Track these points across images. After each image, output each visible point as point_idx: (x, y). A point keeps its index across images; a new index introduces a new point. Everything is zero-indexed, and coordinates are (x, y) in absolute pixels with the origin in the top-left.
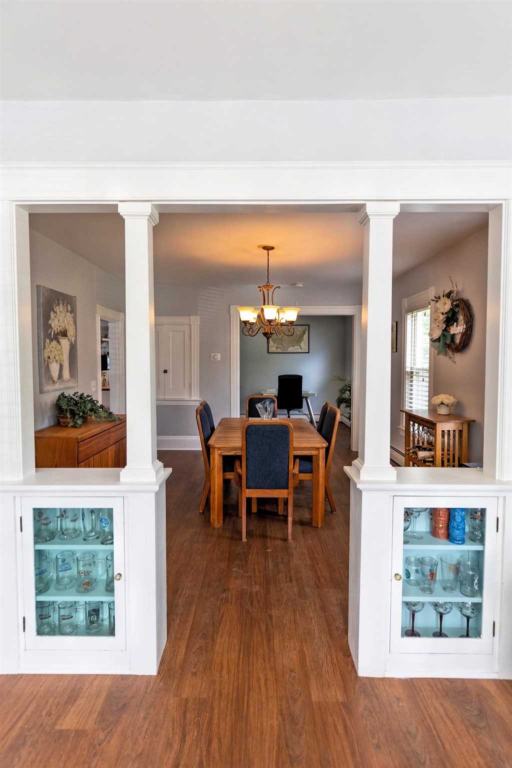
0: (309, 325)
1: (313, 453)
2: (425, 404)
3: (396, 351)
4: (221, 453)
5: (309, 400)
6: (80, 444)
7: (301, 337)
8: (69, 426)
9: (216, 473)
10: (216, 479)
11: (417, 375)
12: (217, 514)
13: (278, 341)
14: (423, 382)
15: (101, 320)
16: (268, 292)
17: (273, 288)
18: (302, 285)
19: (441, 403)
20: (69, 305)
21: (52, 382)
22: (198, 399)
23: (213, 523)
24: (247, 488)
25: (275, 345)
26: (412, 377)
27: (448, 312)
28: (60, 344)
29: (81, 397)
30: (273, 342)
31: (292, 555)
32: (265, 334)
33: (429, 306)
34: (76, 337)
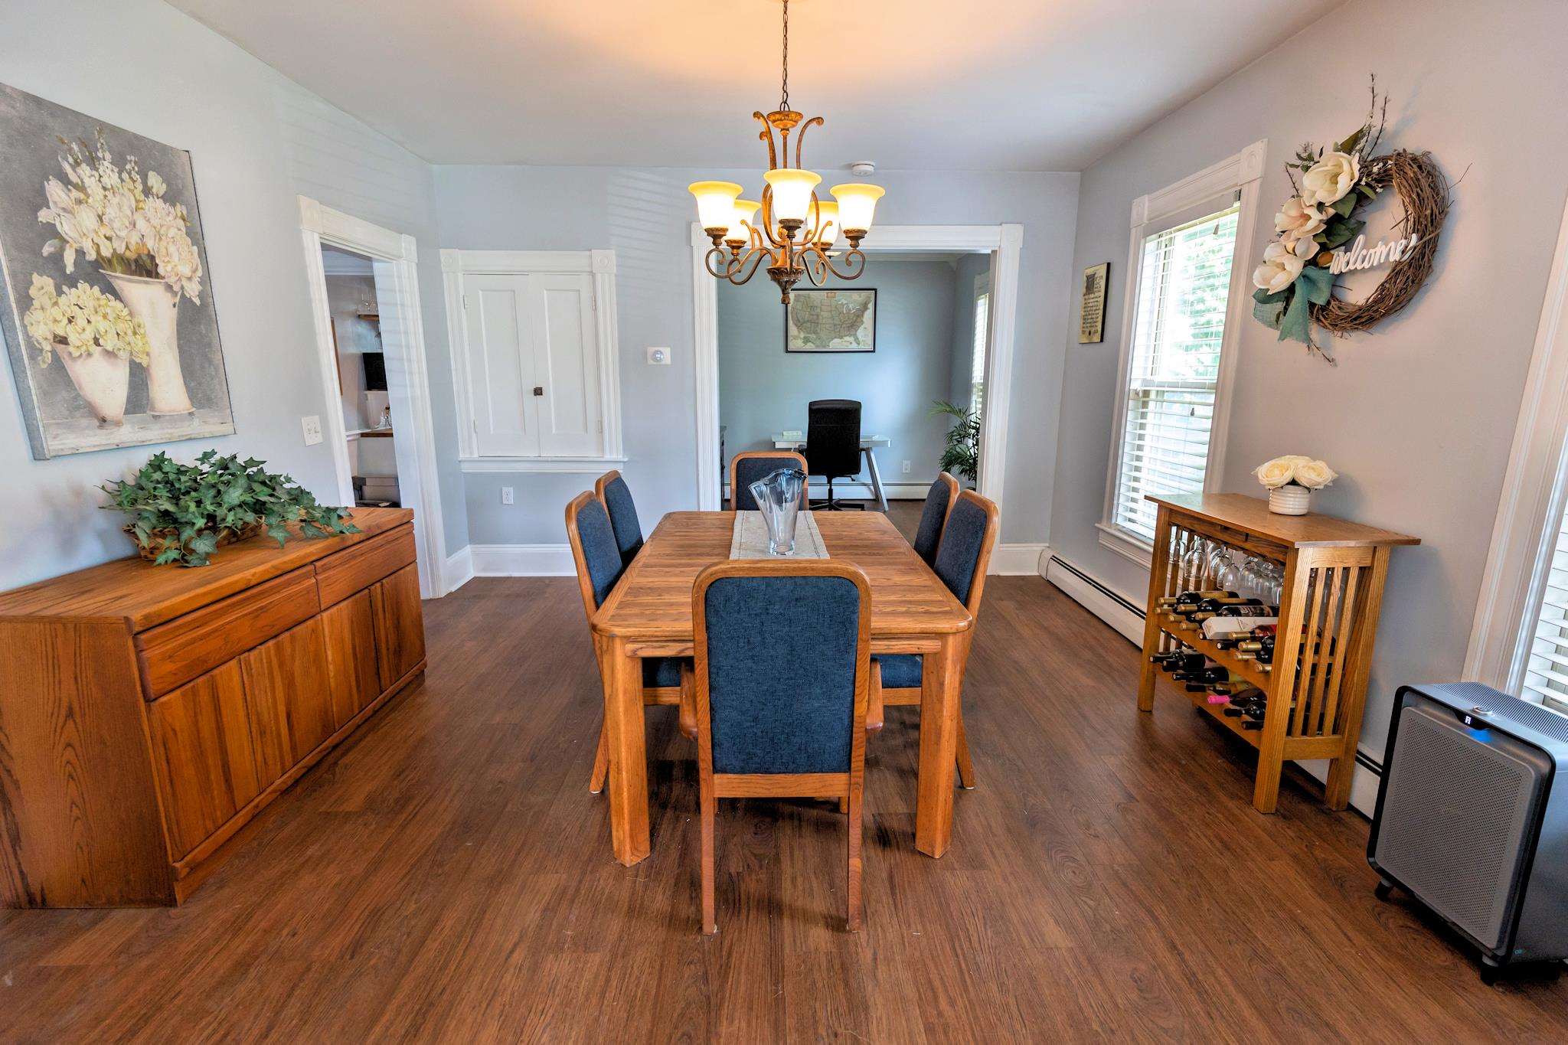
0: (875, 290)
1: (928, 646)
2: (1195, 477)
3: (1102, 341)
4: (635, 651)
5: (872, 455)
6: (143, 637)
7: (858, 316)
8: (161, 559)
9: (621, 709)
10: (622, 728)
11: (1159, 398)
12: (631, 829)
13: (808, 325)
14: (1192, 419)
15: (325, 247)
16: (785, 138)
17: (802, 123)
18: (870, 169)
19: (1288, 479)
20: (152, 175)
21: (96, 423)
22: (620, 457)
23: (619, 850)
24: (715, 771)
25: (802, 335)
26: (1145, 405)
27: (1341, 201)
28: (121, 301)
29: (224, 465)
30: (798, 327)
31: (866, 1009)
32: (776, 273)
33: (1237, 204)
34: (206, 280)
